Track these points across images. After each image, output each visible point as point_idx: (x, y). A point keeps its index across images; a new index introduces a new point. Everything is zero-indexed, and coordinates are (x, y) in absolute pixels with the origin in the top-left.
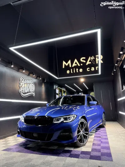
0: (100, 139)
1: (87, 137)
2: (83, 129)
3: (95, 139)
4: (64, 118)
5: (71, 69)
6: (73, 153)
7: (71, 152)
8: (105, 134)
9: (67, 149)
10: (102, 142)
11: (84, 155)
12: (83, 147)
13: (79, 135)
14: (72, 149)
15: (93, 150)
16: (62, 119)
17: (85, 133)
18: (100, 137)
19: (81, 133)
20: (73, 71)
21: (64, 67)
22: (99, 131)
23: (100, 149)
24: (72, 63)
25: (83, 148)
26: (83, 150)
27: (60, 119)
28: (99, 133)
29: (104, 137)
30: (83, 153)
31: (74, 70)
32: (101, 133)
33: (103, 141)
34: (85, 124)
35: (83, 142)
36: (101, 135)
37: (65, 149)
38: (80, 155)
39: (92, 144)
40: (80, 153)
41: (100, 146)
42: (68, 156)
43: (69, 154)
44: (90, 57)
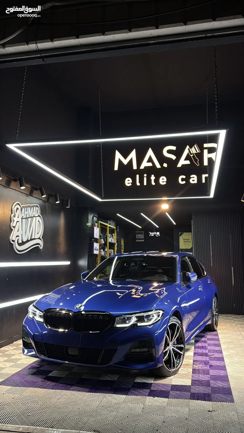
0: (207, 359)
1: (180, 355)
2: (174, 340)
3: (195, 359)
4: (137, 317)
5: (138, 176)
6: (155, 389)
7: (151, 387)
8: (217, 348)
9: (139, 380)
10: (211, 366)
11: (178, 392)
12: (172, 377)
13: (166, 352)
14: (152, 382)
15: (194, 382)
16: (134, 320)
17: (177, 348)
18: (206, 355)
19: (171, 347)
20: (141, 181)
21: (116, 168)
22: (203, 339)
23: (209, 381)
24: (140, 159)
25: (174, 379)
26: (174, 383)
27: (129, 319)
28: (204, 344)
29: (216, 355)
30: (175, 388)
31: (145, 179)
32: (209, 345)
33: (213, 363)
34: (178, 328)
35: (174, 366)
36: (209, 351)
37: (135, 381)
38: (171, 392)
39: (191, 370)
40: (170, 389)
41: (209, 374)
42: (147, 394)
43: (148, 391)
44: (188, 147)
